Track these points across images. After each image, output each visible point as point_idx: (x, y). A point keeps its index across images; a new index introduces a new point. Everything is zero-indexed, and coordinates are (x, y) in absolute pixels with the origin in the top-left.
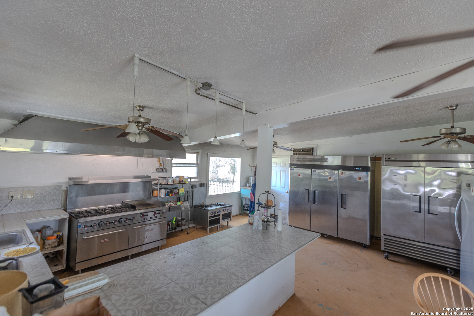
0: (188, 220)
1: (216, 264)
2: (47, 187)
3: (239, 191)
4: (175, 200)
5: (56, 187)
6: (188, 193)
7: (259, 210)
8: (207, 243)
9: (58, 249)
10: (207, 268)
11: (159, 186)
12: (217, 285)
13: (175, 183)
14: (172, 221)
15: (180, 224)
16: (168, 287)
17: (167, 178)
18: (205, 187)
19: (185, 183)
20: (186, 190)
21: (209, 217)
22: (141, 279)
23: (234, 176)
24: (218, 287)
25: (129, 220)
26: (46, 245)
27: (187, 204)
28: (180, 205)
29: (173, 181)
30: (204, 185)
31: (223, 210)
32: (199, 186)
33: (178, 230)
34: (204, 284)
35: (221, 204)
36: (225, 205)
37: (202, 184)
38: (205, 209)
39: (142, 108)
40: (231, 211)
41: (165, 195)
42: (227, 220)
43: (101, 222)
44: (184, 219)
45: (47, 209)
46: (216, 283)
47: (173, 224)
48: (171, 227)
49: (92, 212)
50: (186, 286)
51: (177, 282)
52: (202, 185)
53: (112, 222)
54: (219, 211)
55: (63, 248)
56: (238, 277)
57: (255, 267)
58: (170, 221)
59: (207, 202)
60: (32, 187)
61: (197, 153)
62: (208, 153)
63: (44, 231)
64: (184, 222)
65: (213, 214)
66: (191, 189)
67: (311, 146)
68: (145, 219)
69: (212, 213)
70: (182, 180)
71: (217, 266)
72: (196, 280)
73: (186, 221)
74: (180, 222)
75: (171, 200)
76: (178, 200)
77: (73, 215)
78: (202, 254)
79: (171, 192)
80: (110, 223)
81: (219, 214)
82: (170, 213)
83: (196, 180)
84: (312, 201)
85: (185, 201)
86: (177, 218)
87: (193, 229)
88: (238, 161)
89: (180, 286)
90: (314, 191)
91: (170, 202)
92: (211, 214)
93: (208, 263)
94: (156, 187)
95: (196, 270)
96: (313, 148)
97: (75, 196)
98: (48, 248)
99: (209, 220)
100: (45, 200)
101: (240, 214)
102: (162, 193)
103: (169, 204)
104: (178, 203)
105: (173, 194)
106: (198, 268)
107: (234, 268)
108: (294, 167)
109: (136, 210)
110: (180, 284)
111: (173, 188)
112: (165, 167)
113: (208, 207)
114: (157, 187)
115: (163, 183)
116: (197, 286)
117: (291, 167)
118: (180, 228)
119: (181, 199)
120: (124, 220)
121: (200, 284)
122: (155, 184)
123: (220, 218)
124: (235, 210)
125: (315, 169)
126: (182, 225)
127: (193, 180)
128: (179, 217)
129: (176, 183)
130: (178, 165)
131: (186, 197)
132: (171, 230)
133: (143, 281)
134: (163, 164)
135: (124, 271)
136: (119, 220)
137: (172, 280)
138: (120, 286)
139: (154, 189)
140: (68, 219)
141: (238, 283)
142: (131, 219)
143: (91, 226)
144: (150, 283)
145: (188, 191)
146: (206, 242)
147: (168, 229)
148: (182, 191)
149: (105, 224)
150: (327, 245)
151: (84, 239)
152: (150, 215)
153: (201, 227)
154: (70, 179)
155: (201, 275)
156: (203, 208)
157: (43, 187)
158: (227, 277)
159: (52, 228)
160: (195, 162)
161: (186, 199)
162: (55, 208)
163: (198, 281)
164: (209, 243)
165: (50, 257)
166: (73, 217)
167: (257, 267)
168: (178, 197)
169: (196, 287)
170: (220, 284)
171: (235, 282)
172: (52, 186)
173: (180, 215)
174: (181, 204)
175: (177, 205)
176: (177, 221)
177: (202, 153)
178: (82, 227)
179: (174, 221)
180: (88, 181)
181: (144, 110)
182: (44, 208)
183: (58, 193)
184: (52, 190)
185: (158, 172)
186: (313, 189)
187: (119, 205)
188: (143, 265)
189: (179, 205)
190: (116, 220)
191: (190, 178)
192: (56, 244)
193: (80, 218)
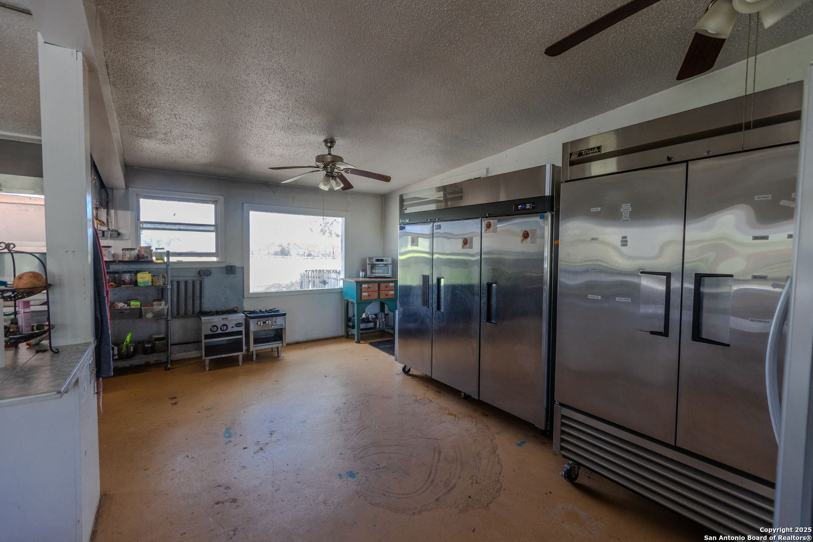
15: (148, 347)
18: (240, 275)
21: (206, 336)
27: (164, 307)
28: (140, 308)
32: (222, 273)
37: (231, 268)
40: (286, 324)
48: (116, 352)
52: (229, 270)
54: (237, 324)
59: (248, 307)
61: (215, 202)
62: (243, 204)
65: (219, 329)
74: (150, 343)
81: (236, 329)
83: (214, 259)
84: (435, 305)
90: (439, 280)
92: (208, 331)
99: (204, 341)
105: (119, 283)
108: (405, 223)
112: (113, 227)
117: (401, 224)
125: (439, 220)
126: (154, 352)
129: (126, 259)
132: (118, 360)
145: (186, 282)
148: (145, 279)
160: (212, 222)
175: (131, 307)
177: (226, 203)
179: (127, 341)
186: (436, 275)
189: (134, 307)
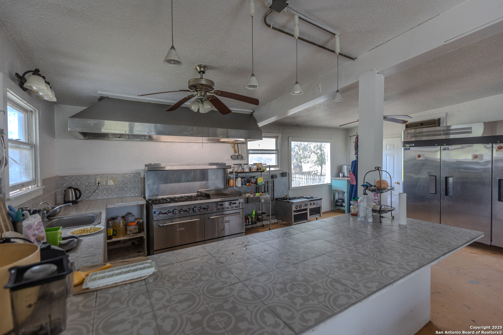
0: (269, 215)
1: (306, 262)
2: (127, 174)
3: (330, 182)
4: (253, 191)
5: (135, 174)
6: (268, 183)
7: (367, 194)
8: (291, 235)
9: (139, 235)
10: (292, 267)
11: (234, 174)
12: (310, 297)
13: (252, 171)
14: (251, 214)
15: (260, 218)
16: (232, 290)
17: (243, 165)
18: (287, 177)
19: (264, 171)
20: (266, 180)
21: (294, 211)
22: (198, 272)
23: (322, 168)
24: (313, 301)
25: (203, 209)
26: (128, 231)
27: (268, 196)
28: (259, 197)
29: (250, 169)
30: (285, 174)
31: (311, 204)
32: (281, 176)
33: (259, 225)
34: (288, 292)
35: (308, 197)
36: (313, 198)
37: (284, 173)
38: (288, 202)
39: (203, 69)
40: (321, 205)
41: (242, 185)
42: (317, 217)
43: (175, 209)
44: (264, 213)
45: (130, 196)
46: (309, 293)
47: (253, 218)
48: (250, 221)
49: (168, 200)
50: (259, 291)
51: (247, 283)
52: (283, 175)
53: (186, 211)
54: (305, 205)
55: (144, 235)
56: (347, 288)
57: (375, 273)
58: (249, 215)
59: (291, 195)
60: (115, 174)
61: (276, 137)
62: (288, 137)
63: (127, 217)
64: (264, 216)
65: (299, 208)
66: (271, 180)
67: (436, 117)
68: (221, 209)
69: (297, 206)
70: (260, 168)
71: (308, 265)
72: (275, 284)
73: (267, 216)
74: (261, 216)
75: (250, 191)
76: (257, 190)
77: (150, 202)
78: (285, 247)
79: (249, 181)
80: (184, 211)
81: (305, 207)
82: (249, 205)
83: (277, 169)
84: (443, 193)
85: (265, 192)
86: (257, 212)
87: (275, 226)
88: (327, 147)
89: (250, 290)
90: (446, 178)
91: (248, 193)
92: (296, 208)
93: (294, 260)
94: (231, 176)
95: (275, 269)
96: (439, 119)
97: (152, 184)
98: (129, 234)
99: (293, 214)
100: (126, 187)
101: (332, 211)
102: (239, 182)
103: (247, 195)
104: (257, 194)
105: (251, 183)
106: (278, 266)
107: (338, 272)
108: (410, 146)
109: (210, 199)
110: (249, 287)
111: (250, 177)
112: (240, 153)
113: (292, 199)
114: (233, 176)
115: (239, 171)
116: (277, 293)
117: (404, 146)
118: (261, 223)
119: (260, 190)
120: (199, 209)
121: (283, 291)
122: (231, 172)
123: (307, 212)
124: (325, 205)
125: (447, 145)
126: (262, 220)
127: (272, 169)
128: (259, 210)
129: (254, 170)
130: (255, 152)
131: (265, 187)
132: (250, 225)
133: (199, 275)
134: (238, 150)
135: (179, 260)
136: (194, 208)
137: (239, 280)
138: (169, 279)
139: (230, 178)
140: (145, 205)
141: (349, 297)
142: (205, 208)
143: (166, 213)
144: (208, 280)
145: (268, 182)
146: (290, 233)
147: (248, 223)
148: (261, 181)
149: (179, 212)
150: (472, 255)
151: (159, 226)
152: (226, 204)
153: (286, 223)
154: (146, 166)
155: (283, 277)
156: (287, 201)
157: (124, 174)
158: (327, 285)
159: (134, 215)
160: (275, 149)
161: (266, 190)
162: (136, 195)
163: (279, 286)
164: (294, 235)
165: (136, 244)
166: (150, 204)
167: (378, 275)
168: (257, 187)
169: (274, 295)
170: (316, 295)
171: (342, 295)
172: (132, 173)
173: (261, 209)
174: (261, 195)
175: (256, 196)
176: (257, 215)
177: (282, 137)
178: (156, 213)
179: (254, 215)
180: (164, 167)
181: (206, 72)
182: (127, 195)
183: (138, 181)
184: (132, 177)
185: (233, 159)
186: (443, 175)
187: (194, 194)
188: (205, 255)
189: (257, 196)
190: (190, 208)
191: (270, 167)
192: (137, 231)
193: (155, 204)
